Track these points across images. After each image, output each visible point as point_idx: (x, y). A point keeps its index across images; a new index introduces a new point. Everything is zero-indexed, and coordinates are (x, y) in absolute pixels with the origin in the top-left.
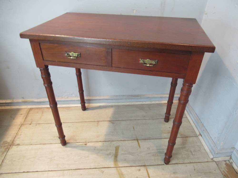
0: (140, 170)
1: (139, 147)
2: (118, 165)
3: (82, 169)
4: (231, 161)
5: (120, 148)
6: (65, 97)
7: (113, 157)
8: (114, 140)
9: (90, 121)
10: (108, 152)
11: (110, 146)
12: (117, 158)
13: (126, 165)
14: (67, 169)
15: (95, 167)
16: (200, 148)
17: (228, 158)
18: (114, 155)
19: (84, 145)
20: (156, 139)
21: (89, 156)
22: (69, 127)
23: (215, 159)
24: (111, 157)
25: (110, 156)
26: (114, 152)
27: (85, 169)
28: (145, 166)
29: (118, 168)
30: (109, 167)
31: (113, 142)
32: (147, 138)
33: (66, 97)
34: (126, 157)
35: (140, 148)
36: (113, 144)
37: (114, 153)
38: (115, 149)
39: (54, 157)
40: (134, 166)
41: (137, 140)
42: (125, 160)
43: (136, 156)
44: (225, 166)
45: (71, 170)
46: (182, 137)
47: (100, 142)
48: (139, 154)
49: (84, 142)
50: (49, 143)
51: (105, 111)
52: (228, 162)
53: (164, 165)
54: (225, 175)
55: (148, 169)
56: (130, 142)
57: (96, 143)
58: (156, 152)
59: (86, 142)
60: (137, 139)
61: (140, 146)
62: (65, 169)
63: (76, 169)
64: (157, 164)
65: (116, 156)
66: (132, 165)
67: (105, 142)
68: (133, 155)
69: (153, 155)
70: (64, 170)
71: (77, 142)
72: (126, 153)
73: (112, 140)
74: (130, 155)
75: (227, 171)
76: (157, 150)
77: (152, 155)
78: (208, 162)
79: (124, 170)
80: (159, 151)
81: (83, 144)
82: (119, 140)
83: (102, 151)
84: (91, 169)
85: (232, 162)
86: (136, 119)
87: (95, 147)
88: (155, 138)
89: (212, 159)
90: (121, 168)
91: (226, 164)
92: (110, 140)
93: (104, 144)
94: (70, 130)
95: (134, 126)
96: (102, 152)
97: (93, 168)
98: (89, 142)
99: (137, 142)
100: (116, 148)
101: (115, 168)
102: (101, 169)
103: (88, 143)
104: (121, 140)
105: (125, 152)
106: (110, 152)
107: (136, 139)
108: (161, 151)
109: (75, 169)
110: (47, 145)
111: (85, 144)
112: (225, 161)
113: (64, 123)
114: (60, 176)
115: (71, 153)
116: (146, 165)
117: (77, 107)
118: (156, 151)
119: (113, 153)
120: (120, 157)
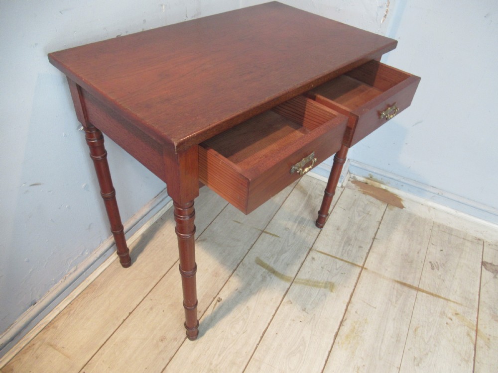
0: (313, 259)
1: (277, 238)
2: (291, 278)
3: (267, 328)
4: (352, 175)
5: (262, 259)
6: (70, 272)
7: (273, 276)
8: (242, 258)
9: (168, 269)
10: (259, 277)
11: (249, 268)
12: (277, 272)
13: (296, 268)
14: (253, 351)
15: (276, 308)
16: (321, 185)
17: (348, 176)
18: (270, 273)
19: (218, 303)
20: (277, 212)
21: (248, 307)
22: (151, 309)
23: (344, 185)
24: (271, 278)
25: (268, 278)
26: (264, 270)
27: (269, 324)
28: (310, 250)
29: (295, 280)
30: (286, 290)
31: (243, 261)
32: (269, 220)
33: (72, 270)
34: (283, 260)
35: (279, 237)
36: (249, 263)
37: (266, 271)
38: (259, 266)
39: (211, 364)
40: (303, 261)
41: (263, 231)
42: (288, 265)
43: (289, 249)
44: (353, 185)
45: (258, 344)
46: (294, 187)
47: (231, 278)
48: (289, 244)
49: (212, 301)
50: (168, 361)
51: (163, 235)
52: (352, 180)
53: (321, 230)
54: (364, 193)
55: (317, 249)
56: (260, 241)
57: (227, 284)
58: (297, 226)
59: (214, 298)
60: (261, 230)
61: (276, 236)
62: (251, 354)
63: (262, 337)
64: (316, 237)
65: (274, 272)
66: (301, 262)
67: (236, 271)
68: (286, 252)
69: (301, 232)
70: (251, 358)
71: (205, 312)
72: (276, 256)
73: (240, 261)
74: (284, 254)
75: (360, 188)
76: (295, 222)
77: (299, 232)
78: (342, 193)
79: (303, 276)
80: (297, 222)
81: (215, 305)
82: (246, 252)
83: (250, 285)
84: (276, 315)
85: (354, 177)
86: (222, 208)
87: (236, 290)
88: (275, 212)
89: (342, 187)
90: (297, 277)
91: (352, 182)
92: (238, 262)
93: (237, 275)
94: (163, 311)
95: (234, 220)
96: (252, 285)
97: (274, 311)
98: (218, 294)
99: (267, 235)
100: (258, 264)
101: (293, 284)
102: (283, 302)
103: (218, 296)
104: (249, 250)
105: (273, 258)
106: (260, 275)
107: (260, 232)
108: (299, 219)
109: (259, 338)
110: (168, 367)
111: (219, 301)
112: (349, 180)
113: (130, 314)
114: (259, 368)
115: (222, 332)
116: (310, 247)
117: (105, 269)
118: (296, 224)
119: (264, 272)
120: (278, 268)
